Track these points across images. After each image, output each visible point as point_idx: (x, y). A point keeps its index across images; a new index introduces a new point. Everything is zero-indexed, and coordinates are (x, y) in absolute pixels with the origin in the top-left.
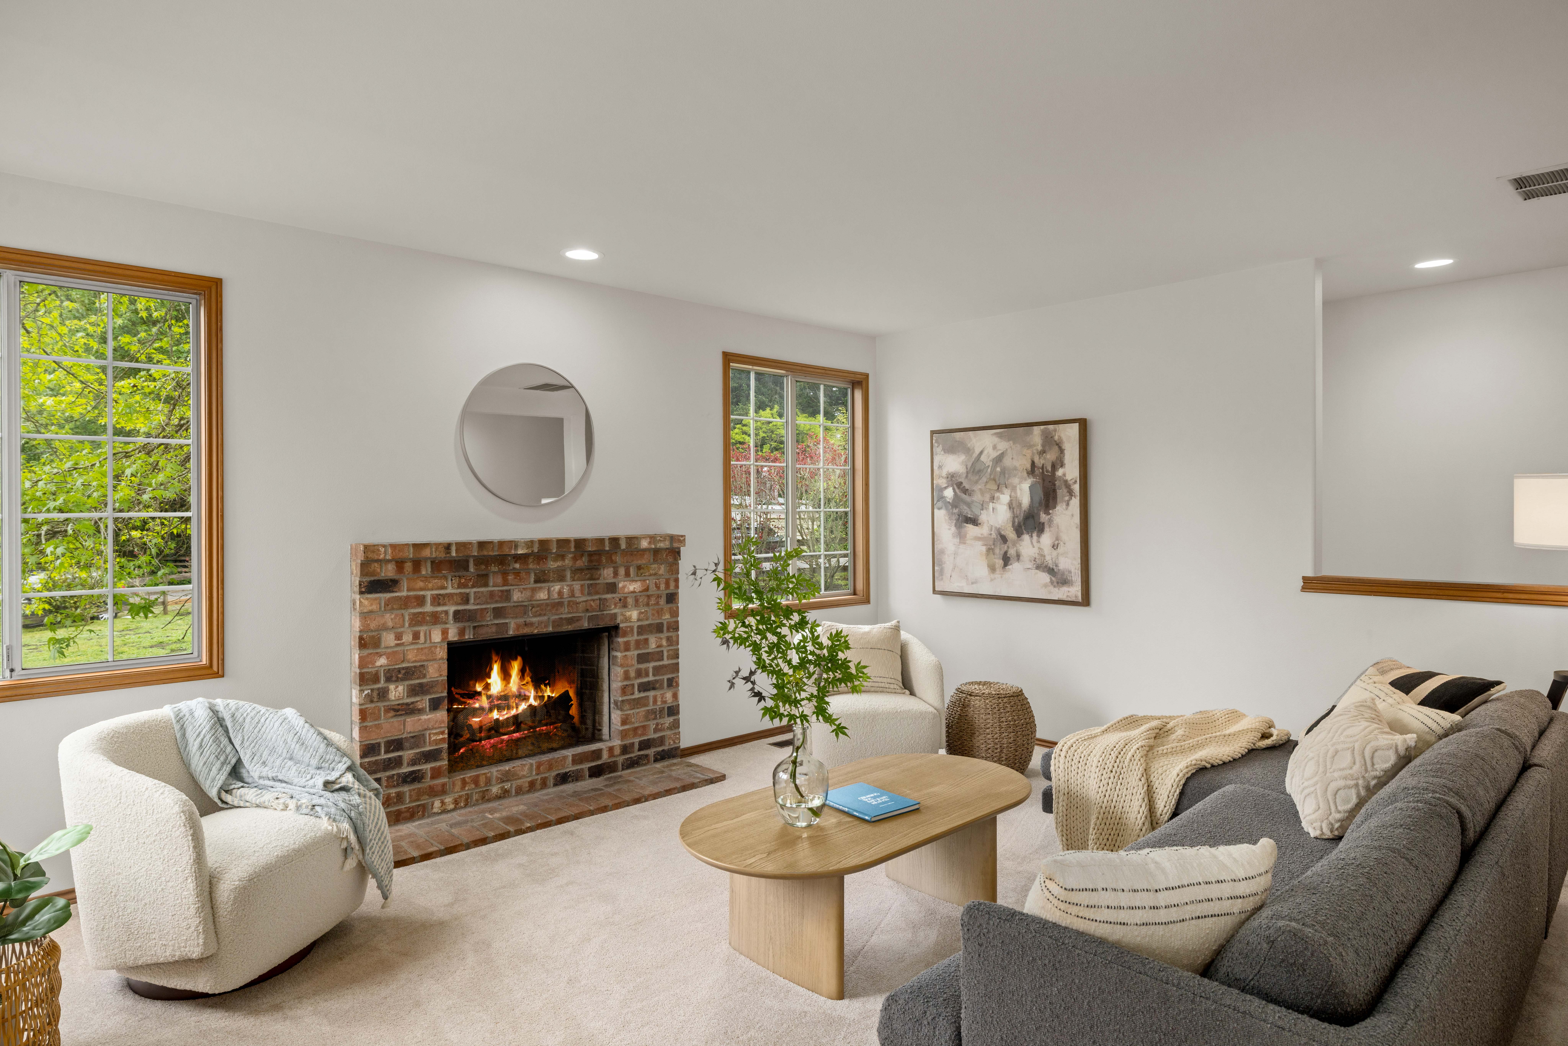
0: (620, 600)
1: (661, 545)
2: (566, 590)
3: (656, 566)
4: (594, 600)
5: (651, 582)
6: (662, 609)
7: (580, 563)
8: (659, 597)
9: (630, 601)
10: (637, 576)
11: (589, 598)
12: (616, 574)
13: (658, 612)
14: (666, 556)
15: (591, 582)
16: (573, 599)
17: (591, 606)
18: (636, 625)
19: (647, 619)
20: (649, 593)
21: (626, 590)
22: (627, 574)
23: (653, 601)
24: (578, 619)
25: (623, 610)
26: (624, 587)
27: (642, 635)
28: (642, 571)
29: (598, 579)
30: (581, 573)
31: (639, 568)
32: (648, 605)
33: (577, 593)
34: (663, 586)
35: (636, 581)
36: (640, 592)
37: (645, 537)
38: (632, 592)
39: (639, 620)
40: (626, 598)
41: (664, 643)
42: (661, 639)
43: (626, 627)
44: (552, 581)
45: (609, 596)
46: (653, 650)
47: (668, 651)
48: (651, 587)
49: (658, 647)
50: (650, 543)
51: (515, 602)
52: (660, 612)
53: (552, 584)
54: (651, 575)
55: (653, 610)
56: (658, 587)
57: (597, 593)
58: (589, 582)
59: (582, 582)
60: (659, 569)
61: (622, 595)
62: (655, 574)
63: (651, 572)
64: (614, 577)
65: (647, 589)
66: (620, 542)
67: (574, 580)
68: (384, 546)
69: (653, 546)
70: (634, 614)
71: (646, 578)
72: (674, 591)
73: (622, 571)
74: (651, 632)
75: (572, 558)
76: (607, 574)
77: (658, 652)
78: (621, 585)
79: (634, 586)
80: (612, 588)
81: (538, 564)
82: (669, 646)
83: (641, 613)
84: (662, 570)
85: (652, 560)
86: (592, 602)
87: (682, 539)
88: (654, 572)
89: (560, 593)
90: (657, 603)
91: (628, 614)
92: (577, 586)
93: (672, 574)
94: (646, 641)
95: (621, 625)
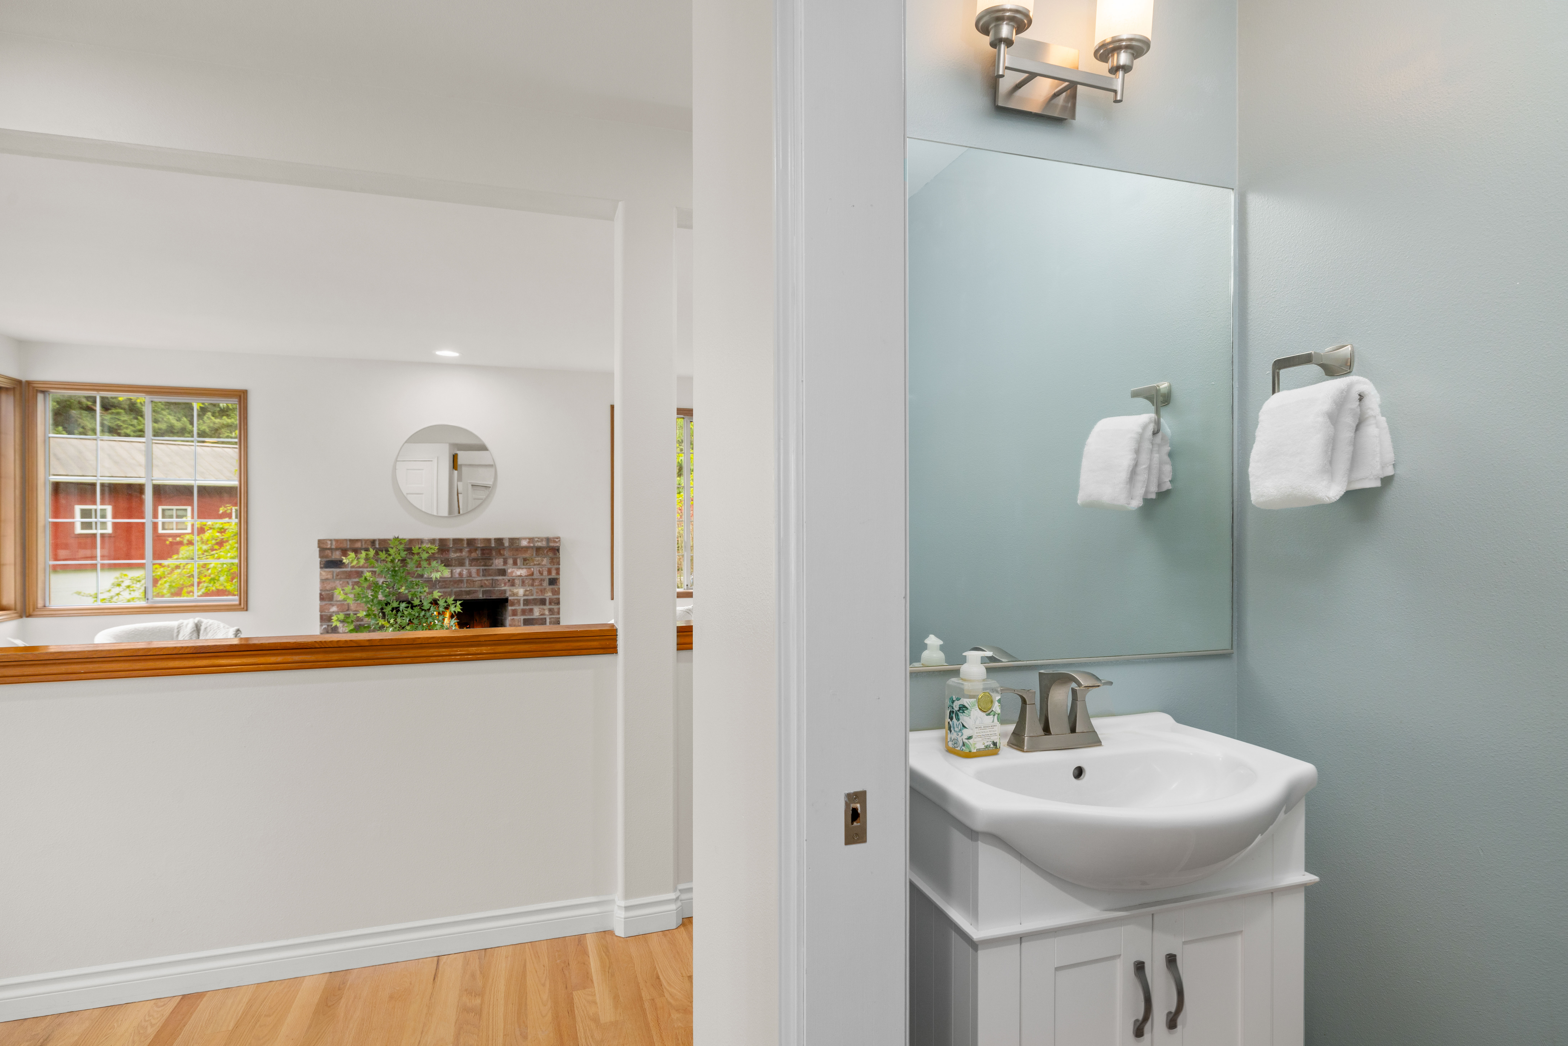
0: (509, 581)
1: (539, 544)
2: (465, 572)
3: (540, 558)
4: (487, 580)
5: (535, 569)
6: (545, 589)
7: (474, 555)
8: (542, 580)
9: (517, 582)
10: (524, 565)
11: (484, 578)
12: (505, 563)
13: (541, 591)
14: (547, 552)
15: (485, 568)
16: (470, 578)
17: (485, 584)
18: (522, 599)
19: (532, 595)
20: (533, 577)
21: (514, 574)
22: (515, 563)
23: (537, 583)
24: (475, 592)
25: (511, 588)
26: (512, 572)
27: (527, 605)
28: (527, 562)
29: (491, 566)
30: (477, 561)
31: (525, 560)
32: (532, 585)
33: (474, 574)
34: (545, 573)
35: (523, 568)
36: (525, 576)
37: (525, 539)
38: (519, 576)
39: (524, 595)
40: (514, 580)
41: (547, 612)
42: (544, 609)
43: (513, 599)
44: (454, 566)
45: (500, 578)
46: (537, 617)
47: (550, 619)
48: (535, 573)
49: (541, 615)
50: (529, 542)
51: (426, 578)
52: (543, 591)
53: (454, 568)
54: (535, 565)
55: (537, 589)
56: (541, 573)
57: (490, 575)
58: (483, 568)
59: (478, 568)
60: (542, 561)
61: (511, 578)
62: (539, 564)
63: (535, 563)
64: (504, 565)
65: (532, 574)
66: (504, 541)
67: (471, 566)
68: (331, 540)
69: (532, 545)
70: (521, 591)
71: (530, 567)
72: (556, 577)
73: (510, 561)
74: (535, 604)
75: (468, 551)
76: (498, 563)
77: (542, 619)
78: (509, 571)
79: (522, 572)
80: (503, 572)
81: (442, 554)
82: (551, 615)
83: (526, 591)
84: (545, 561)
85: (535, 555)
86: (486, 582)
87: (557, 540)
88: (537, 563)
89: (460, 574)
90: (541, 585)
91: (515, 591)
92: (474, 570)
93: (554, 565)
94: (531, 610)
95: (510, 598)
